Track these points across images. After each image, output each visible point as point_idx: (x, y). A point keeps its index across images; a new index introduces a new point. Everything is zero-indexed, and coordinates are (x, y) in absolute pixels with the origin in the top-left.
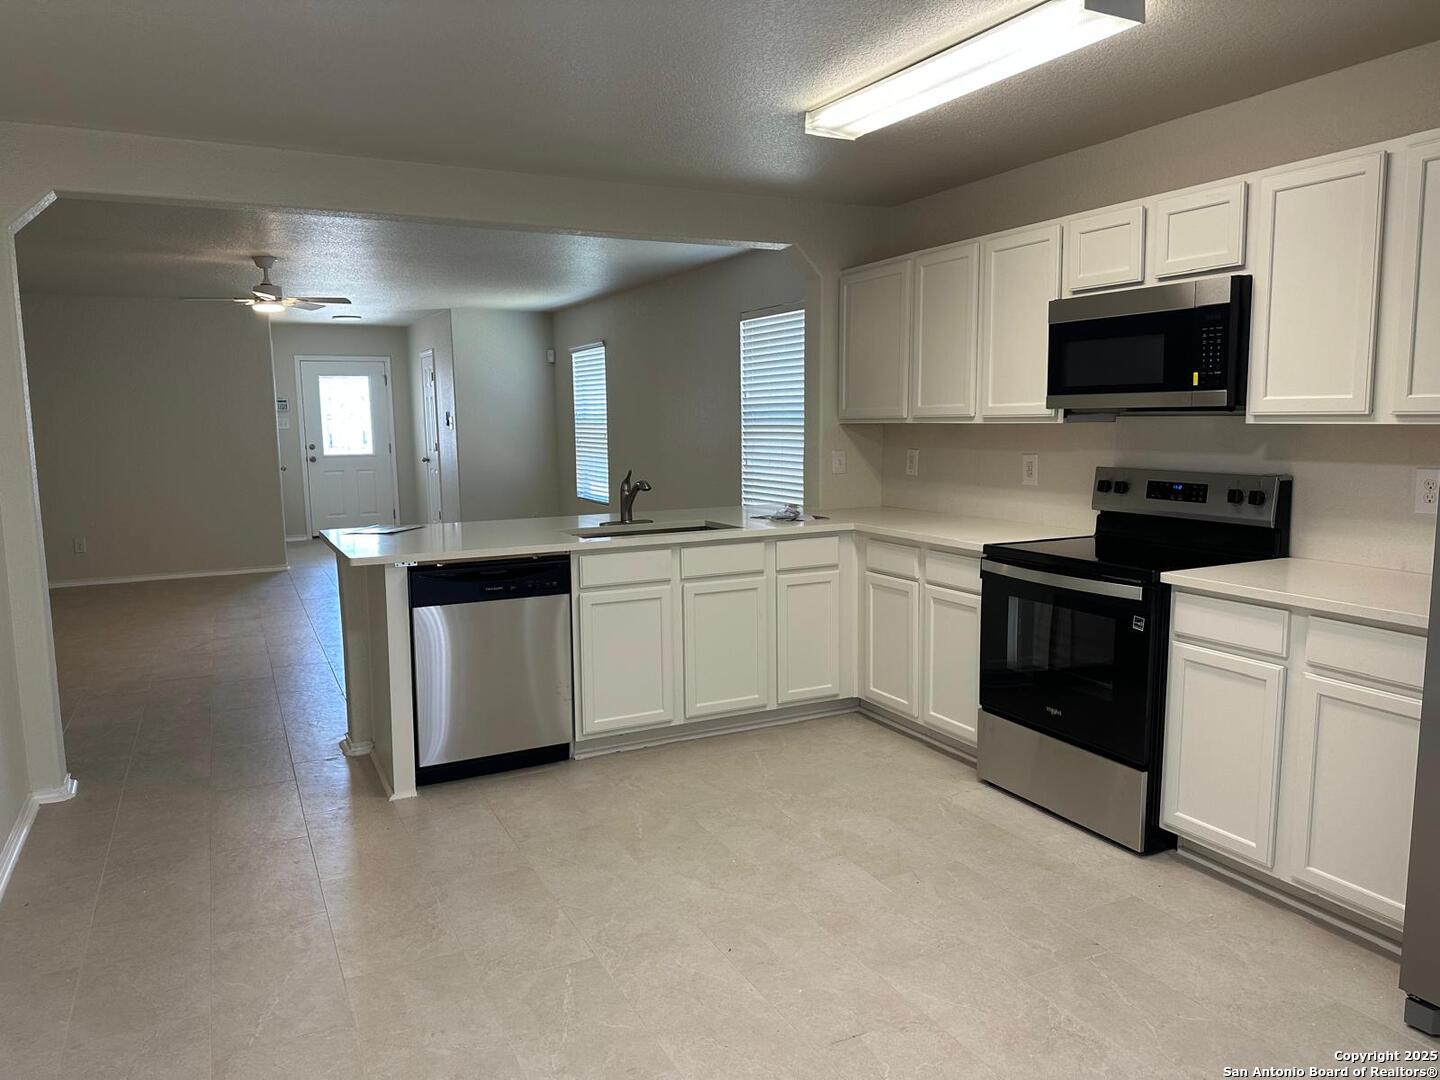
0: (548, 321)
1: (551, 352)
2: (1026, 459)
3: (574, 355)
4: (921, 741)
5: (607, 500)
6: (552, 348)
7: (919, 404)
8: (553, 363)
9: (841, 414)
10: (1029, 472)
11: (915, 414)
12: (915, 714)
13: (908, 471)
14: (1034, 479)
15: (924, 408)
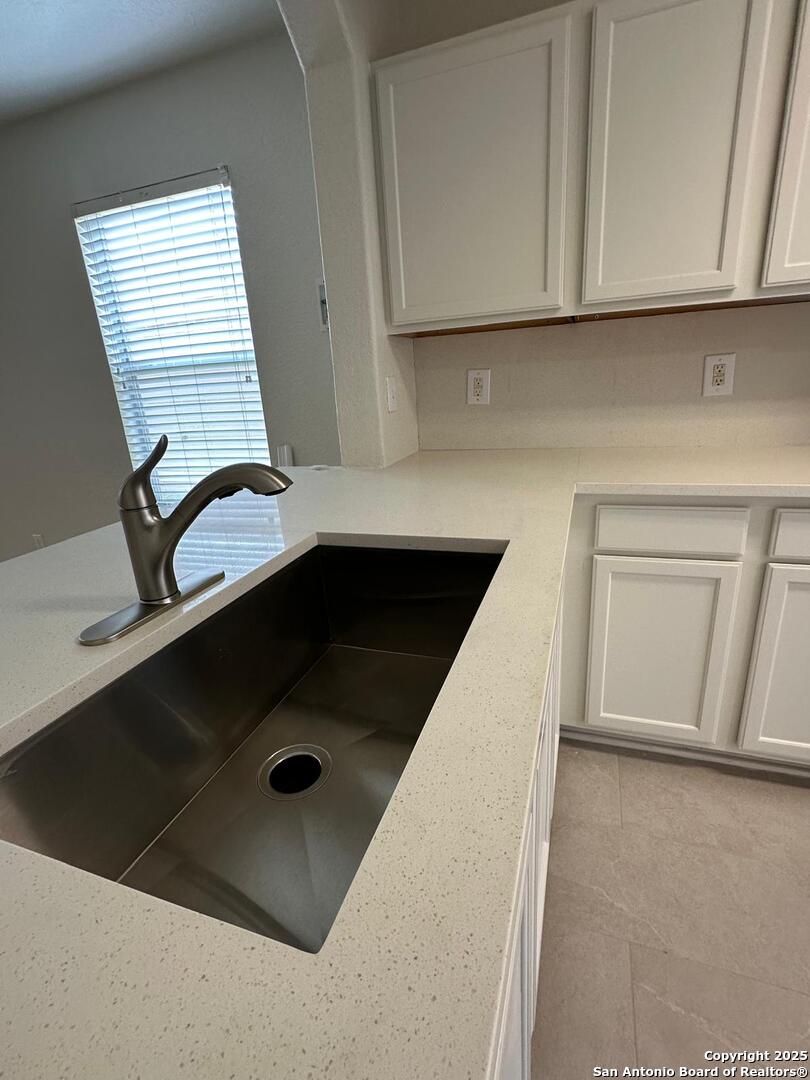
2: (712, 360)
7: (597, 282)
9: (398, 318)
10: (719, 381)
11: (589, 296)
12: (714, 740)
13: (472, 400)
14: (727, 388)
15: (608, 287)
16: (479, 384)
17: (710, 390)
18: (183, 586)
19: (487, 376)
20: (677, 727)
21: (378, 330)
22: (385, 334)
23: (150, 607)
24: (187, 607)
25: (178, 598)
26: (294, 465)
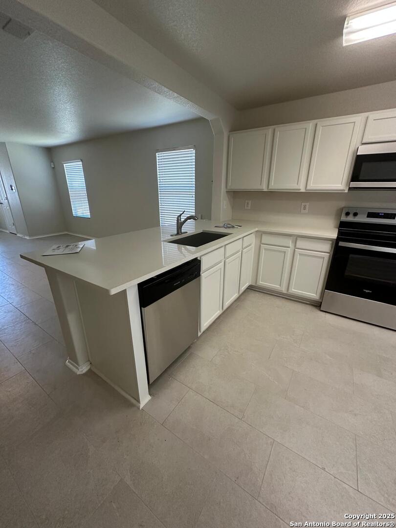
0: (50, 151)
1: (53, 163)
2: (303, 204)
3: (64, 165)
4: (283, 298)
5: (90, 217)
6: (52, 162)
7: (273, 184)
8: (54, 168)
9: (228, 187)
10: (305, 208)
11: (270, 188)
12: (283, 290)
13: (246, 208)
14: (307, 211)
15: (275, 186)
16: (248, 203)
17: (303, 211)
18: (183, 231)
19: (250, 202)
20: (275, 286)
21: (223, 190)
22: (225, 191)
23: (178, 234)
24: (183, 235)
25: (182, 233)
26: (202, 219)
